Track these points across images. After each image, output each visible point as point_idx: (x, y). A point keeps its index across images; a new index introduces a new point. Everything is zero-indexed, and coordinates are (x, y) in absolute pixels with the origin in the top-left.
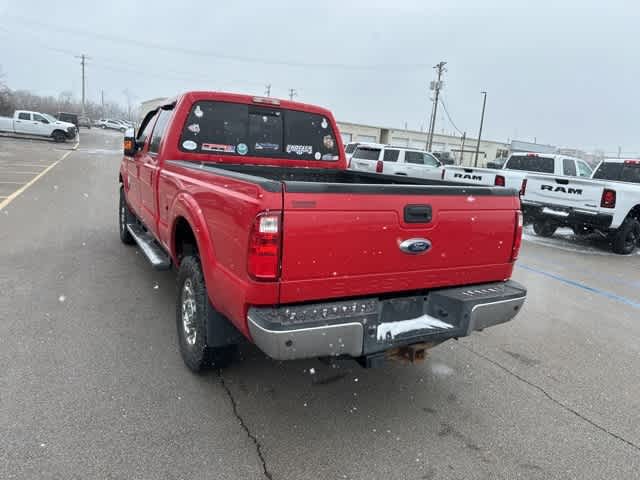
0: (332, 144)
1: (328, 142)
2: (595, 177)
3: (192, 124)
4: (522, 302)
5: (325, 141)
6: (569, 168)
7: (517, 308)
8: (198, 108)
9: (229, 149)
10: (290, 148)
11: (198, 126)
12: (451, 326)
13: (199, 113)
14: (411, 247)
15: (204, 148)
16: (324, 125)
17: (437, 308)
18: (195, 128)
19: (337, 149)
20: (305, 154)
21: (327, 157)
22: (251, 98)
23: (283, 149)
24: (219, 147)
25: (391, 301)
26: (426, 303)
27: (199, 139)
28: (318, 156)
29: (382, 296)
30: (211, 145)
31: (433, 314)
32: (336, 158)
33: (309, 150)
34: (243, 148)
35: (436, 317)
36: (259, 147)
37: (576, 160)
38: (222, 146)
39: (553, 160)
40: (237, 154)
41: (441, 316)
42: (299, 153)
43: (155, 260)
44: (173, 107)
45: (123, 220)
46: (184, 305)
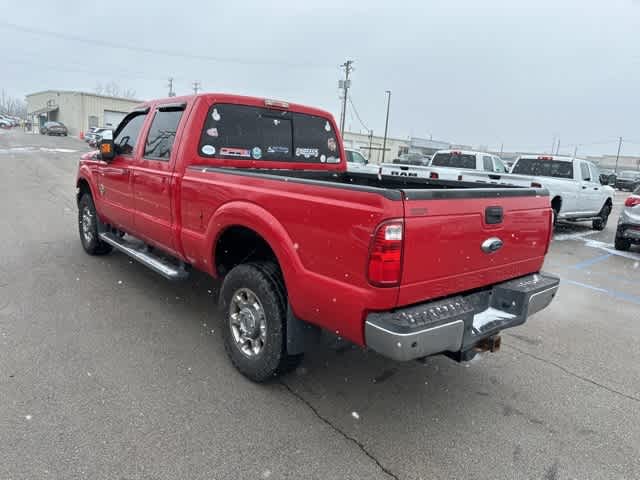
0: (335, 146)
1: (332, 145)
2: (513, 172)
3: (210, 128)
4: (556, 289)
5: (329, 144)
6: (488, 165)
7: (553, 296)
8: (215, 110)
9: (245, 154)
10: (299, 152)
11: (215, 130)
12: (514, 316)
13: (216, 116)
14: (491, 246)
15: (222, 153)
16: (328, 128)
17: (501, 300)
18: (213, 132)
19: (339, 153)
20: (312, 157)
21: (331, 160)
22: (263, 102)
23: (293, 151)
24: (236, 152)
25: (469, 297)
26: (491, 297)
27: (217, 143)
28: (323, 158)
29: (464, 294)
30: (229, 150)
31: (496, 306)
32: (338, 160)
33: (315, 152)
34: (257, 152)
35: (500, 309)
36: (271, 150)
37: (493, 156)
38: (239, 151)
39: (474, 157)
40: (252, 158)
41: (505, 307)
42: (307, 156)
43: (170, 272)
44: (181, 109)
45: (85, 229)
46: (234, 316)
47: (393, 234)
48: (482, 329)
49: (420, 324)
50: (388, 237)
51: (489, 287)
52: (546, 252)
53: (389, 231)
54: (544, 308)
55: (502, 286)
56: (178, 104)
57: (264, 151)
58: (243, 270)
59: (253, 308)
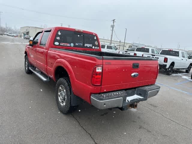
0: (97, 44)
1: (96, 43)
2: (161, 54)
4: (159, 90)
5: (95, 43)
6: (153, 51)
7: (158, 92)
8: (59, 32)
9: (68, 45)
10: (86, 45)
11: (59, 37)
12: (143, 98)
13: (59, 34)
14: (134, 75)
15: (61, 44)
16: (95, 38)
17: (139, 92)
18: (58, 38)
19: (99, 46)
20: (90, 47)
21: (96, 48)
22: (74, 30)
23: (84, 45)
24: (65, 44)
25: (128, 91)
26: (136, 91)
27: (59, 41)
28: (93, 47)
29: (126, 90)
30: (63, 44)
31: (137, 94)
32: (98, 48)
33: (91, 45)
34: (72, 45)
35: (139, 95)
36: (77, 44)
37: (154, 49)
38: (66, 44)
39: (149, 49)
40: (70, 46)
41: (140, 95)
42: (88, 46)
43: (44, 79)
44: (50, 31)
45: (26, 66)
46: (59, 93)
47: (99, 70)
48: (130, 101)
49: (106, 98)
50: (97, 71)
51: (135, 88)
52: (156, 78)
53: (98, 69)
54: (154, 96)
55: (140, 88)
56: (49, 30)
57: (74, 44)
58: (62, 79)
59: (64, 91)
